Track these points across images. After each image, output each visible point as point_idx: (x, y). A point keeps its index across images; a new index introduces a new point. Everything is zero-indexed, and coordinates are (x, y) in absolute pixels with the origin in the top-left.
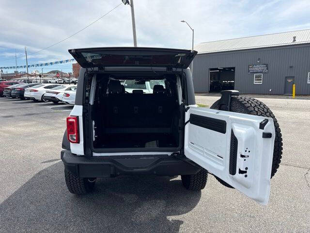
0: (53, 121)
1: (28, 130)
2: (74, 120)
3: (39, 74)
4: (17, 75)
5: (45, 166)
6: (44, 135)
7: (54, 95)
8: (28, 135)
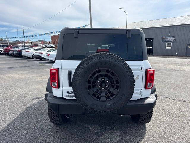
0: (39, 71)
1: (23, 77)
2: (55, 71)
3: (31, 42)
4: (18, 42)
5: (34, 102)
6: (34, 80)
7: (40, 55)
8: (23, 80)
